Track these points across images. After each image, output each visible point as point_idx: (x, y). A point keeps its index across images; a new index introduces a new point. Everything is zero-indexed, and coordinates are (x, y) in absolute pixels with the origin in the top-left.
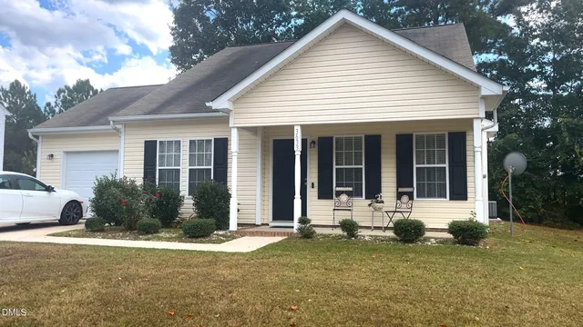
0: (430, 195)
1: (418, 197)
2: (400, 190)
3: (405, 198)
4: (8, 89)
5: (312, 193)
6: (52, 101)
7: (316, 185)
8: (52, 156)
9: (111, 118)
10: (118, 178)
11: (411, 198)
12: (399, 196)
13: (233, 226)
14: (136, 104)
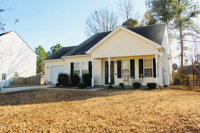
0: (148, 76)
1: (145, 77)
2: (140, 75)
3: (141, 77)
4: (38, 48)
5: (116, 76)
6: (50, 50)
7: (117, 74)
8: (48, 67)
9: (62, 57)
10: (64, 73)
11: (143, 77)
12: (140, 77)
13: (93, 85)
14: (69, 52)
